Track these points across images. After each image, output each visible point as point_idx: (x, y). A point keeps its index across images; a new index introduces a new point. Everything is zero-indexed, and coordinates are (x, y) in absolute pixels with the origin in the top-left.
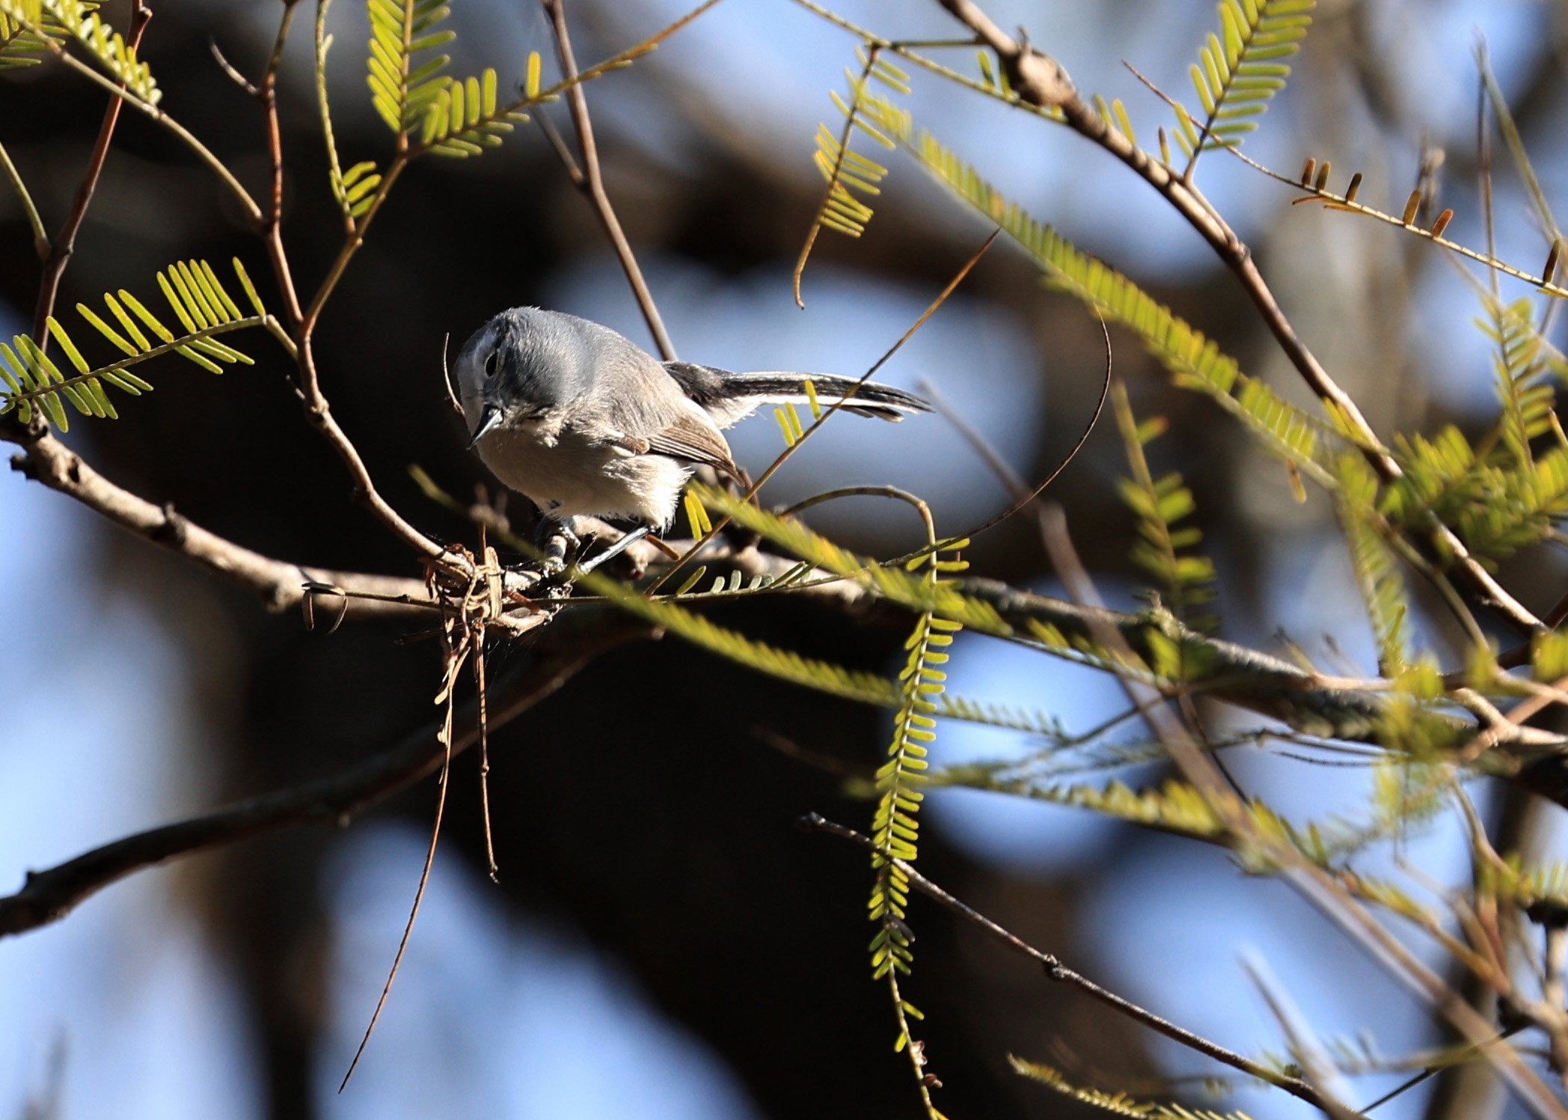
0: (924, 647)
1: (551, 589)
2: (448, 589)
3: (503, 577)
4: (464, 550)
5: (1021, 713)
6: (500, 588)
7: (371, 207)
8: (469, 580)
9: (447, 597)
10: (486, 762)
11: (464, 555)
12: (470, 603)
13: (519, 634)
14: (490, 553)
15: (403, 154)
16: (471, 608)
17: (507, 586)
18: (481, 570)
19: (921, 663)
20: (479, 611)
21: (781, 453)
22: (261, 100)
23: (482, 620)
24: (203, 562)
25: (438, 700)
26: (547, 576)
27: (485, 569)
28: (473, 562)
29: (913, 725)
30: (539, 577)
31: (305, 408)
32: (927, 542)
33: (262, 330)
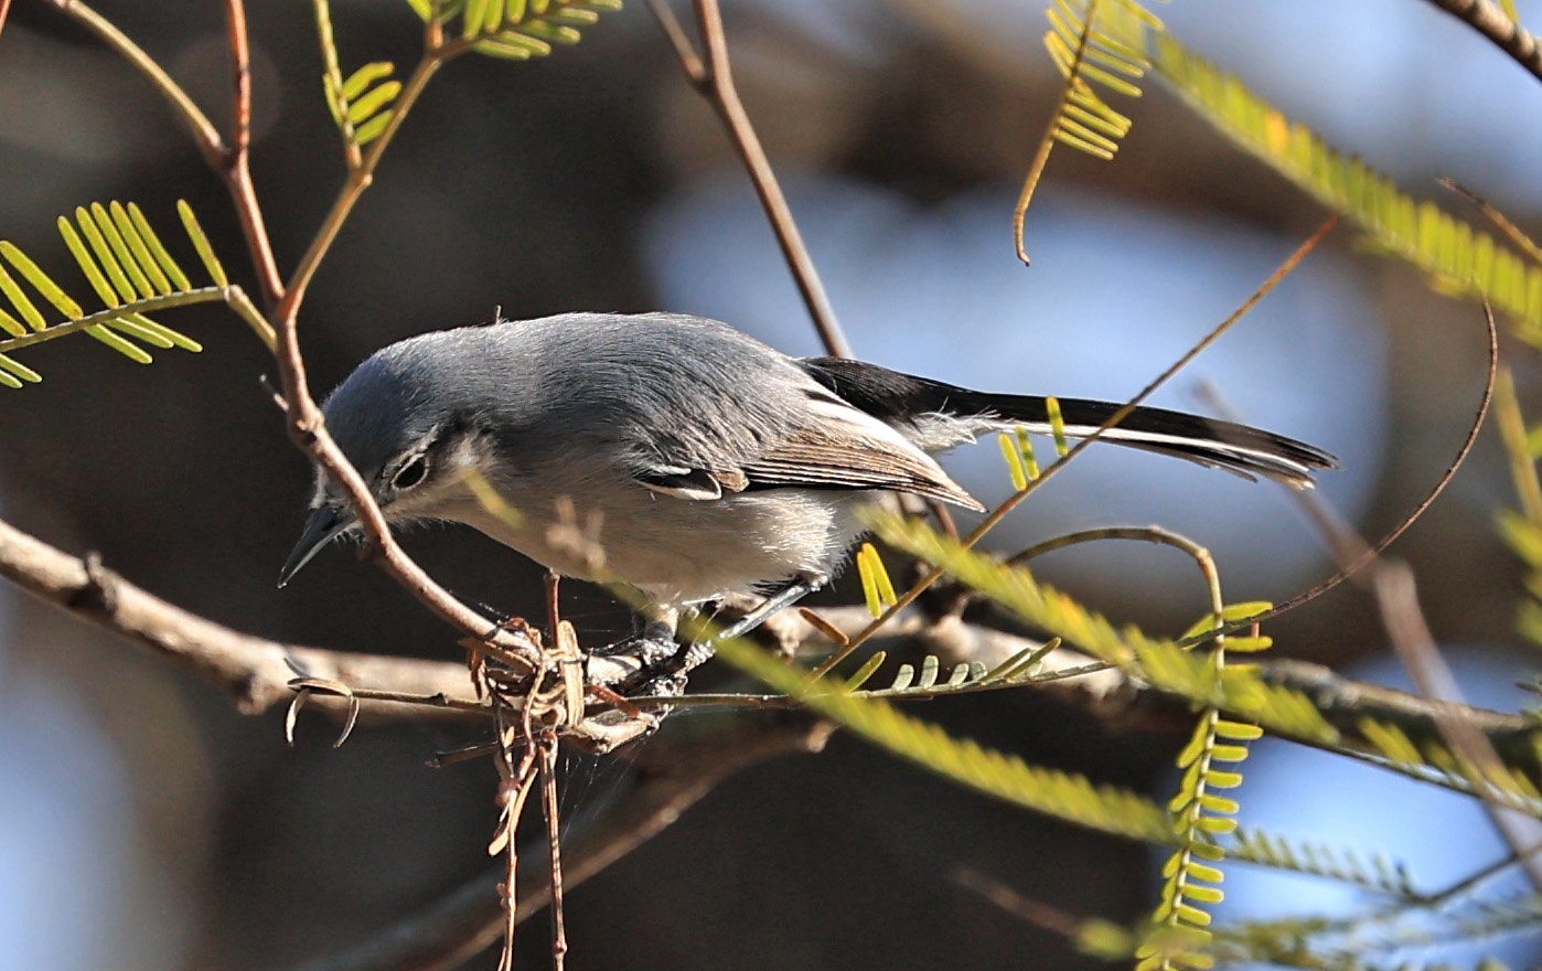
0: (1206, 764)
1: (656, 681)
2: (503, 683)
3: (585, 664)
4: (527, 626)
5: (1349, 856)
6: (581, 681)
7: (385, 129)
8: (534, 670)
9: (503, 696)
10: (562, 937)
11: (527, 634)
12: (536, 705)
13: (609, 751)
14: (565, 630)
15: (436, 53)
16: (538, 712)
17: (591, 679)
18: (552, 656)
19: (1201, 788)
20: (550, 716)
21: (1003, 502)
23: (554, 731)
24: (146, 641)
25: (495, 849)
26: (648, 663)
27: (558, 654)
28: (539, 644)
29: (1189, 879)
30: (637, 664)
31: (289, 424)
32: (1210, 608)
33: (221, 308)
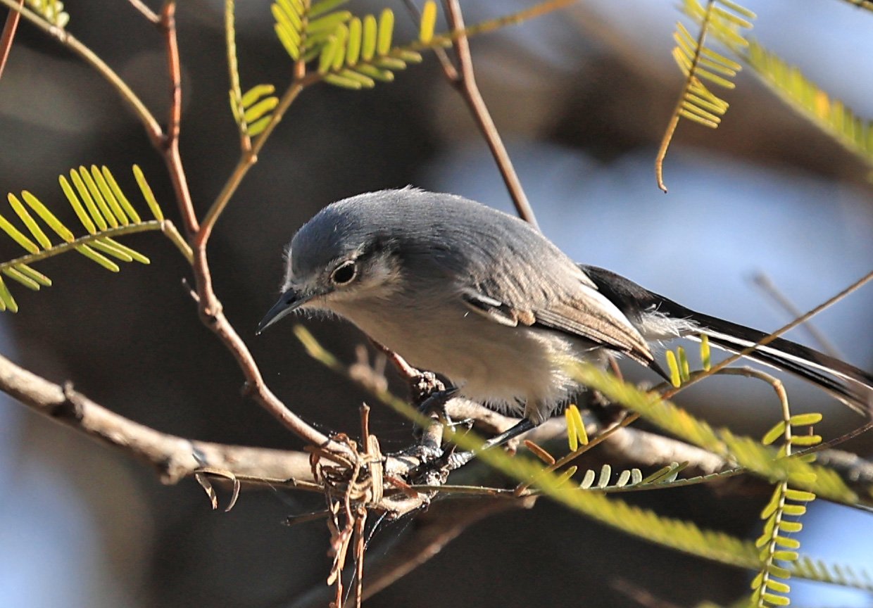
0: (779, 517)
1: (429, 473)
2: (331, 474)
3: (384, 463)
4: (348, 439)
6: (381, 474)
7: (267, 126)
8: (352, 467)
9: (332, 482)
11: (347, 443)
12: (354, 491)
13: (399, 517)
14: (372, 441)
15: (300, 81)
16: (354, 497)
17: (388, 472)
18: (364, 458)
19: (776, 532)
20: (362, 498)
22: (162, 28)
23: (364, 505)
24: (102, 437)
25: (330, 580)
26: (425, 461)
27: (367, 456)
28: (355, 449)
29: (768, 590)
30: (417, 462)
31: (200, 309)
32: (781, 417)
33: (159, 234)
